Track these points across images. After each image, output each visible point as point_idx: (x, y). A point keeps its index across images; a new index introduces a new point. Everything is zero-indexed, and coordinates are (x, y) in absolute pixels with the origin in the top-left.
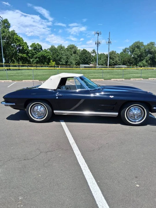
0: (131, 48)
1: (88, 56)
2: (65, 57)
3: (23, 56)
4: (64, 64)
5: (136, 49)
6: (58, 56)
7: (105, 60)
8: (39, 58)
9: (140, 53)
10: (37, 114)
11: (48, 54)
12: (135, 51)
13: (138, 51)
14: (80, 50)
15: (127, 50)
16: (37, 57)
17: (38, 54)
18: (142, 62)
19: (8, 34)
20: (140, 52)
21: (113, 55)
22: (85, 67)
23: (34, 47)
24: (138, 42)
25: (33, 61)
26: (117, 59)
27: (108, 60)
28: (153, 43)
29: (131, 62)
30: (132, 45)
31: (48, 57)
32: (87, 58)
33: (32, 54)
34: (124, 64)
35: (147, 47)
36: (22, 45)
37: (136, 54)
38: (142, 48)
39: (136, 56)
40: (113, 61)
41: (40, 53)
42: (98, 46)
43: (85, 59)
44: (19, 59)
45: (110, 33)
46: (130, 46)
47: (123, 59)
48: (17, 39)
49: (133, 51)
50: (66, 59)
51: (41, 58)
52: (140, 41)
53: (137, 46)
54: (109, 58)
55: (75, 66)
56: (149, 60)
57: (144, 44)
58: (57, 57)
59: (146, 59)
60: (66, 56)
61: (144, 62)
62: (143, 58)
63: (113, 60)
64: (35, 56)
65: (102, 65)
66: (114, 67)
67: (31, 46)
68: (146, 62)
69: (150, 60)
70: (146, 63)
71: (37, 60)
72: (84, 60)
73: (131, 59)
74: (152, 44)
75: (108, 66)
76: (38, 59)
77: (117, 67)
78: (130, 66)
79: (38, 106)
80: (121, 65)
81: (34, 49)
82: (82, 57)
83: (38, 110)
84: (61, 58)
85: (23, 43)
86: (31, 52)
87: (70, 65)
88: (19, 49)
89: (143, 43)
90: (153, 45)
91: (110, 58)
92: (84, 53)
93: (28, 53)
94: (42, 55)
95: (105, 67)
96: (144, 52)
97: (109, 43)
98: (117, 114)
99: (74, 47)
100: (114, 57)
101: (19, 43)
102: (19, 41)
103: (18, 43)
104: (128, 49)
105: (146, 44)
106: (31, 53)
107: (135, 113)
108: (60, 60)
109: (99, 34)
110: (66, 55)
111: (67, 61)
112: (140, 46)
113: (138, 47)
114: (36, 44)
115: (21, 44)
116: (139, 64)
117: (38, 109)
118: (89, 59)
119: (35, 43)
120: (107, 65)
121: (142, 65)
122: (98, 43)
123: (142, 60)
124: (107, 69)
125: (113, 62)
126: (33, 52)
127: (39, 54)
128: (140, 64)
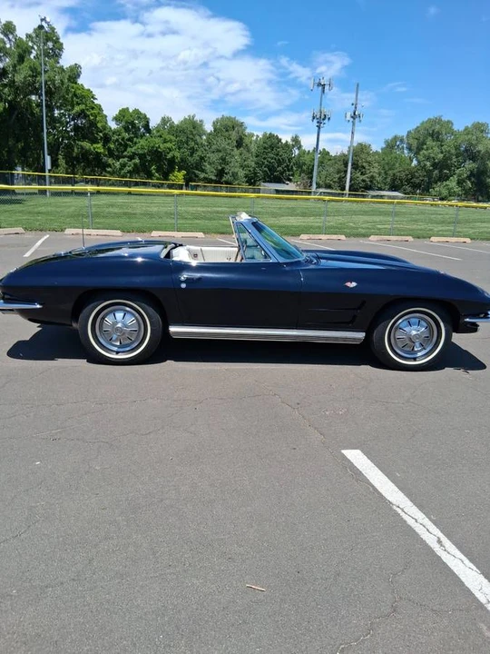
0: (413, 138)
1: (285, 156)
2: (214, 157)
3: (94, 149)
4: (214, 178)
5: (429, 142)
6: (193, 151)
7: (339, 172)
8: (142, 157)
9: (441, 156)
10: (116, 340)
11: (169, 145)
12: (425, 147)
13: (436, 149)
14: (253, 135)
15: (398, 143)
16: (134, 154)
17: (139, 145)
18: (447, 185)
20: (442, 153)
21: (363, 156)
22: (278, 192)
23: (127, 122)
24: (438, 121)
25: (123, 166)
26: (375, 170)
27: (346, 172)
28: (483, 125)
29: (417, 181)
30: (417, 130)
31: (169, 156)
32: (280, 163)
33: (120, 144)
34: (394, 188)
35: (462, 137)
37: (428, 159)
38: (449, 139)
39: (428, 164)
40: (363, 177)
41: (142, 142)
42: (319, 127)
43: (276, 166)
45: (358, 85)
46: (409, 132)
47: (391, 173)
48: (75, 95)
49: (419, 149)
50: (220, 164)
51: (149, 158)
52: (445, 119)
53: (433, 132)
54: (350, 165)
55: (245, 186)
56: (469, 178)
57: (455, 128)
58: (191, 155)
59: (459, 176)
60: (221, 154)
61: (452, 183)
62: (450, 171)
63: (362, 174)
64: (130, 150)
65: (329, 186)
66: (364, 196)
67: (116, 119)
68: (460, 183)
69: (470, 180)
70: (457, 189)
71: (135, 164)
72: (272, 169)
73: (416, 174)
74: (480, 128)
75: (347, 191)
76: (137, 161)
77: (373, 197)
78: (414, 193)
79: (113, 312)
80: (384, 190)
81: (127, 129)
82: (265, 159)
83: (119, 325)
84: (202, 158)
85: (93, 108)
86: (116, 137)
87: (230, 184)
89: (452, 124)
90: (482, 132)
91: (355, 166)
92: (272, 147)
93: (106, 140)
94: (153, 147)
95: (339, 195)
96: (453, 151)
97: (354, 116)
98: (361, 335)
99: (237, 125)
100: (364, 164)
101: (83, 107)
102: (81, 99)
103: (77, 109)
104: (402, 141)
105: (462, 129)
106: (117, 140)
107: (414, 333)
108: (199, 166)
109: (327, 87)
110: (219, 151)
111: (223, 169)
112: (444, 133)
113: (436, 136)
114: (131, 111)
115: (88, 110)
116: (437, 189)
117: (117, 323)
118: (288, 166)
119: (128, 109)
120: (343, 189)
121: (445, 192)
122: (323, 117)
123: (447, 178)
124: (342, 201)
125: (363, 181)
126: (123, 139)
127: (142, 144)
128: (439, 188)
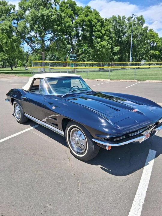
3: (155, 53)
19: (140, 31)
36: (156, 42)
44: (151, 56)
48: (151, 36)
85: (157, 39)
88: (153, 46)
101: (153, 39)
102: (153, 37)
103: (151, 40)
115: (155, 40)
